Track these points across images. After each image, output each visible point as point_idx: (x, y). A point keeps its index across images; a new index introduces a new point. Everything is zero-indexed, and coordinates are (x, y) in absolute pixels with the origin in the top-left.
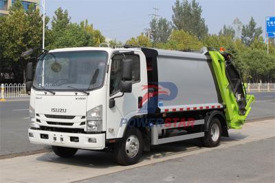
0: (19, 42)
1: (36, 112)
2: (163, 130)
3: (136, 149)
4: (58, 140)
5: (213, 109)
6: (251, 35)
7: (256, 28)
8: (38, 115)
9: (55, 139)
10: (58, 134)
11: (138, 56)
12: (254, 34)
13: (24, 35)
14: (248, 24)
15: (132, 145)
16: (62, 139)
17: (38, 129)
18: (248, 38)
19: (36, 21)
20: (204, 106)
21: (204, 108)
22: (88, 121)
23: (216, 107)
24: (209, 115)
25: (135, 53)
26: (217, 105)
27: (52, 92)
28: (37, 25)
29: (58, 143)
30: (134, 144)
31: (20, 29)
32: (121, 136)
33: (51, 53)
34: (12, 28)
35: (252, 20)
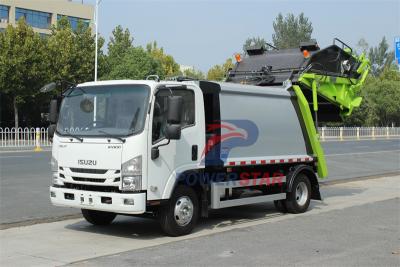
0: (64, 72)
1: (59, 165)
2: (227, 190)
3: (189, 214)
4: (86, 201)
5: (299, 163)
6: (380, 62)
7: (387, 52)
8: (61, 168)
9: (82, 199)
10: (86, 194)
11: (192, 92)
12: (385, 60)
13: (70, 63)
14: (378, 46)
15: (183, 209)
16: (91, 200)
17: (62, 187)
18: (377, 66)
19: (87, 43)
20: (286, 159)
21: (286, 161)
22: (123, 177)
23: (303, 160)
24: (293, 170)
25: (188, 87)
26: (304, 157)
27: (80, 138)
28: (89, 49)
29: (87, 205)
30: (186, 208)
31: (66, 54)
32: (168, 197)
33: (80, 88)
34: (54, 54)
35: (384, 41)
